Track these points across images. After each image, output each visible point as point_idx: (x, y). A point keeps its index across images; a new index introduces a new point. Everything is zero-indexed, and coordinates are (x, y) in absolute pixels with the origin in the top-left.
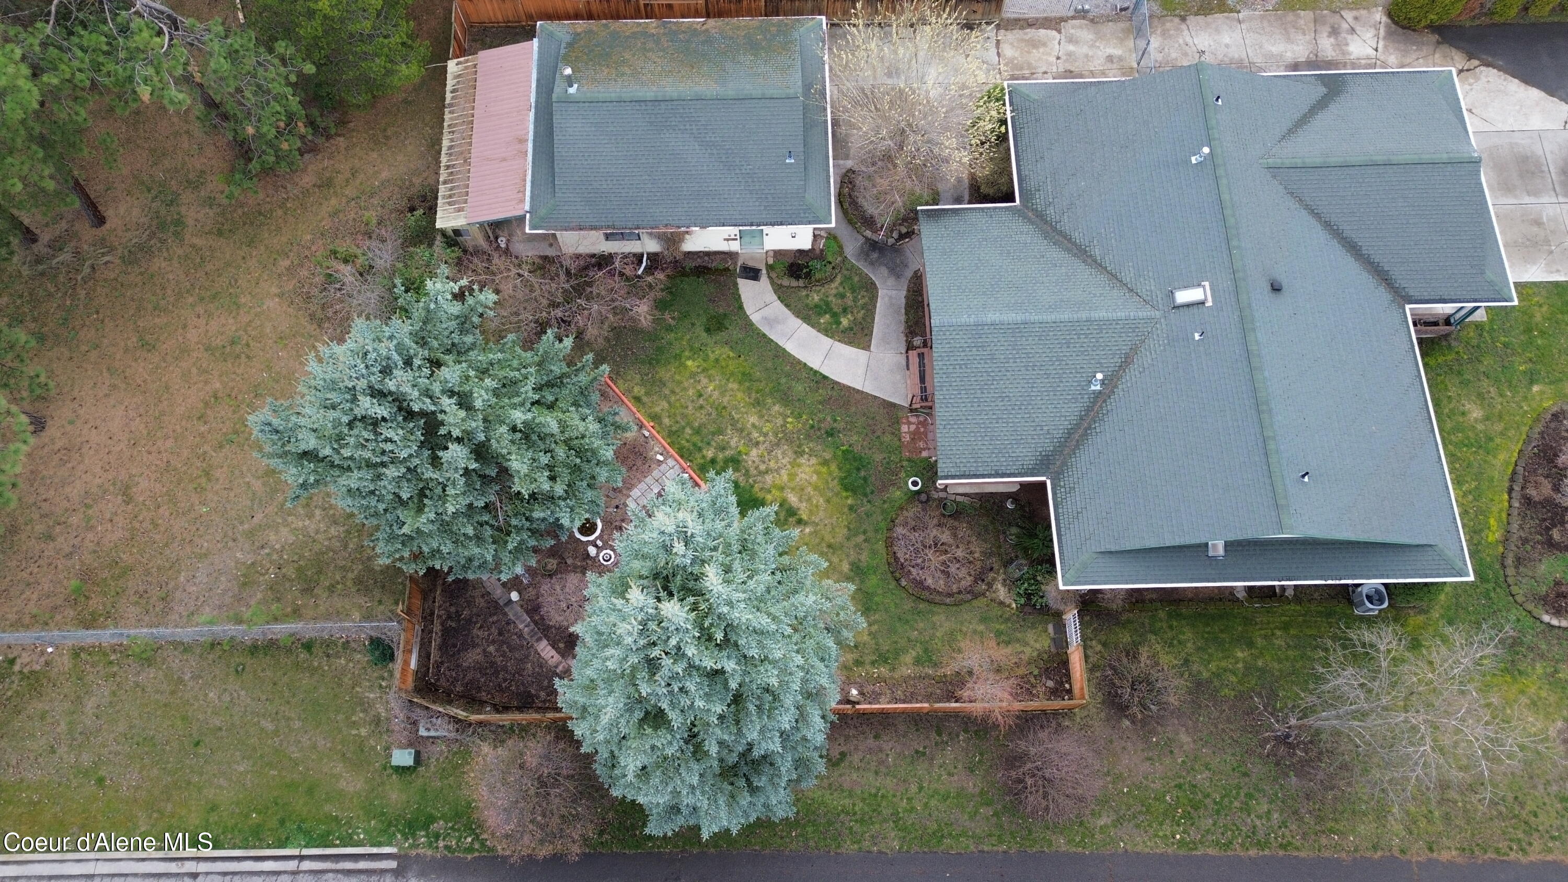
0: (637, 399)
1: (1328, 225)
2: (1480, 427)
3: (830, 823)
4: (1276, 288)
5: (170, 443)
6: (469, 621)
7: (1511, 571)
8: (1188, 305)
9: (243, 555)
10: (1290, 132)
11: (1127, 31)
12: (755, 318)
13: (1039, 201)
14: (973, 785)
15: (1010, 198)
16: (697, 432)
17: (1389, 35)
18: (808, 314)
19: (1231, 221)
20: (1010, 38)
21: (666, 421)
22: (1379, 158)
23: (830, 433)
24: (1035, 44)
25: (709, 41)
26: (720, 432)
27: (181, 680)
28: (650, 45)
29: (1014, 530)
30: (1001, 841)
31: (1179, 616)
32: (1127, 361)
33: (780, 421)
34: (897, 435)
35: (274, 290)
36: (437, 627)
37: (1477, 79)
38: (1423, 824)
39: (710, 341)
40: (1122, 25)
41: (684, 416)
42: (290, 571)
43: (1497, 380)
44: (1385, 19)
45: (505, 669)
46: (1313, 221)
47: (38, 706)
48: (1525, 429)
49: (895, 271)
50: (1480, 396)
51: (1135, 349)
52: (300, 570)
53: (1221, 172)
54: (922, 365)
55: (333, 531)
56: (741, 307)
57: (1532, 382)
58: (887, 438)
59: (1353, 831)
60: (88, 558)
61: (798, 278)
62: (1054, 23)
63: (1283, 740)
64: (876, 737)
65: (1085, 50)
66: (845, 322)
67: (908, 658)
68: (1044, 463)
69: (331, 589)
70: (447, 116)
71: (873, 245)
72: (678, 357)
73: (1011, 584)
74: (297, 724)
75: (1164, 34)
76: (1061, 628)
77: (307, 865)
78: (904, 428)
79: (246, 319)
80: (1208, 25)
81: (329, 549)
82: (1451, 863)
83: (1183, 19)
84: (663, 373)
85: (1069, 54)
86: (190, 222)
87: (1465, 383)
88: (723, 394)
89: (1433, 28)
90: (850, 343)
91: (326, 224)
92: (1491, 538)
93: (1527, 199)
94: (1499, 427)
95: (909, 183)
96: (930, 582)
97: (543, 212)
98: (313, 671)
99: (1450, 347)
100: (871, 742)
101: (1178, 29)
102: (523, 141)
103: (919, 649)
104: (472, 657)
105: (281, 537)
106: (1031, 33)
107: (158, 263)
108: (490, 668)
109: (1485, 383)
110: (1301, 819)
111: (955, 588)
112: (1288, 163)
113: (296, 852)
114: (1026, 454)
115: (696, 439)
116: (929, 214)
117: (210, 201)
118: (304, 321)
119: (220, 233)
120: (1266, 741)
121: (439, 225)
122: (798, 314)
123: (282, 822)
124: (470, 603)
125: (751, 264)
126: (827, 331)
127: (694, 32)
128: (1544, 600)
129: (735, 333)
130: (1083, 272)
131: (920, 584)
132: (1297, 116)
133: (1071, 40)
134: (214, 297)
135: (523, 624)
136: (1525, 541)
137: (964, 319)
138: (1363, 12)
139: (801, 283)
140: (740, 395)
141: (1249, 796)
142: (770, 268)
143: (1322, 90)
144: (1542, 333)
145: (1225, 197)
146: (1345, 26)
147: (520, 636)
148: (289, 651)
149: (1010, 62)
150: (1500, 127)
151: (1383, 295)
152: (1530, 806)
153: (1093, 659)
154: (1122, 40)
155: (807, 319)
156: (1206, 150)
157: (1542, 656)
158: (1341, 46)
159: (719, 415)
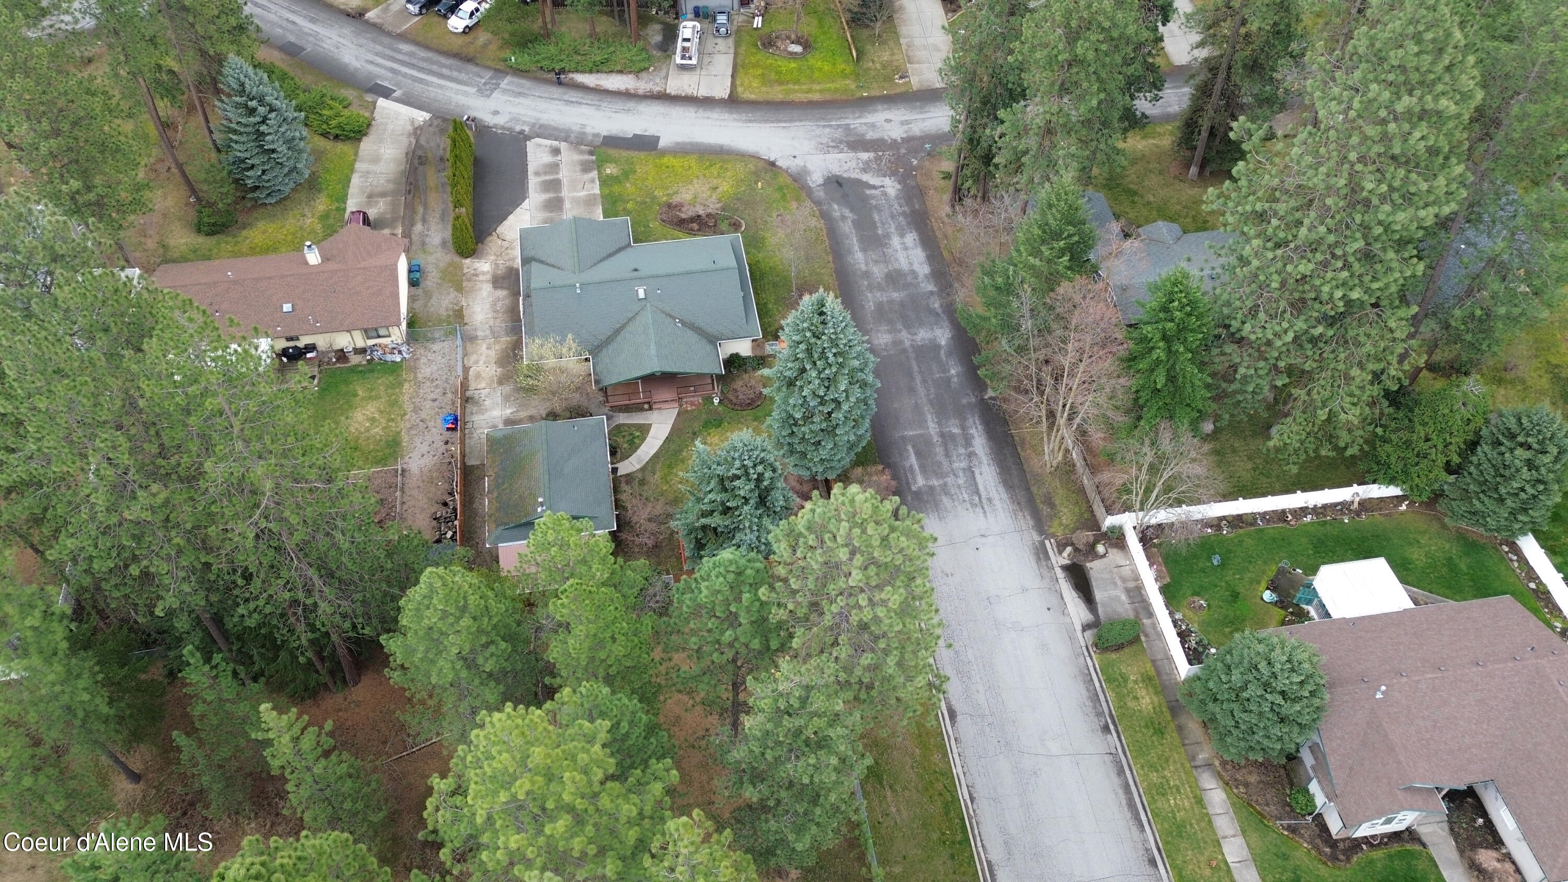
4: (636, 270)
8: (645, 294)
11: (472, 343)
12: (638, 467)
17: (479, 257)
18: (635, 447)
20: (474, 385)
23: (694, 434)
24: (477, 376)
34: (692, 410)
38: (821, 264)
40: (469, 344)
44: (471, 259)
51: (664, 312)
56: (634, 472)
58: (694, 415)
62: (466, 369)
66: (637, 434)
78: (690, 408)
82: (834, 258)
90: (648, 431)
106: (471, 378)
112: (577, 267)
129: (645, 474)
133: (476, 363)
138: (465, 266)
146: (473, 272)
154: (478, 345)
155: (637, 448)
158: (484, 274)
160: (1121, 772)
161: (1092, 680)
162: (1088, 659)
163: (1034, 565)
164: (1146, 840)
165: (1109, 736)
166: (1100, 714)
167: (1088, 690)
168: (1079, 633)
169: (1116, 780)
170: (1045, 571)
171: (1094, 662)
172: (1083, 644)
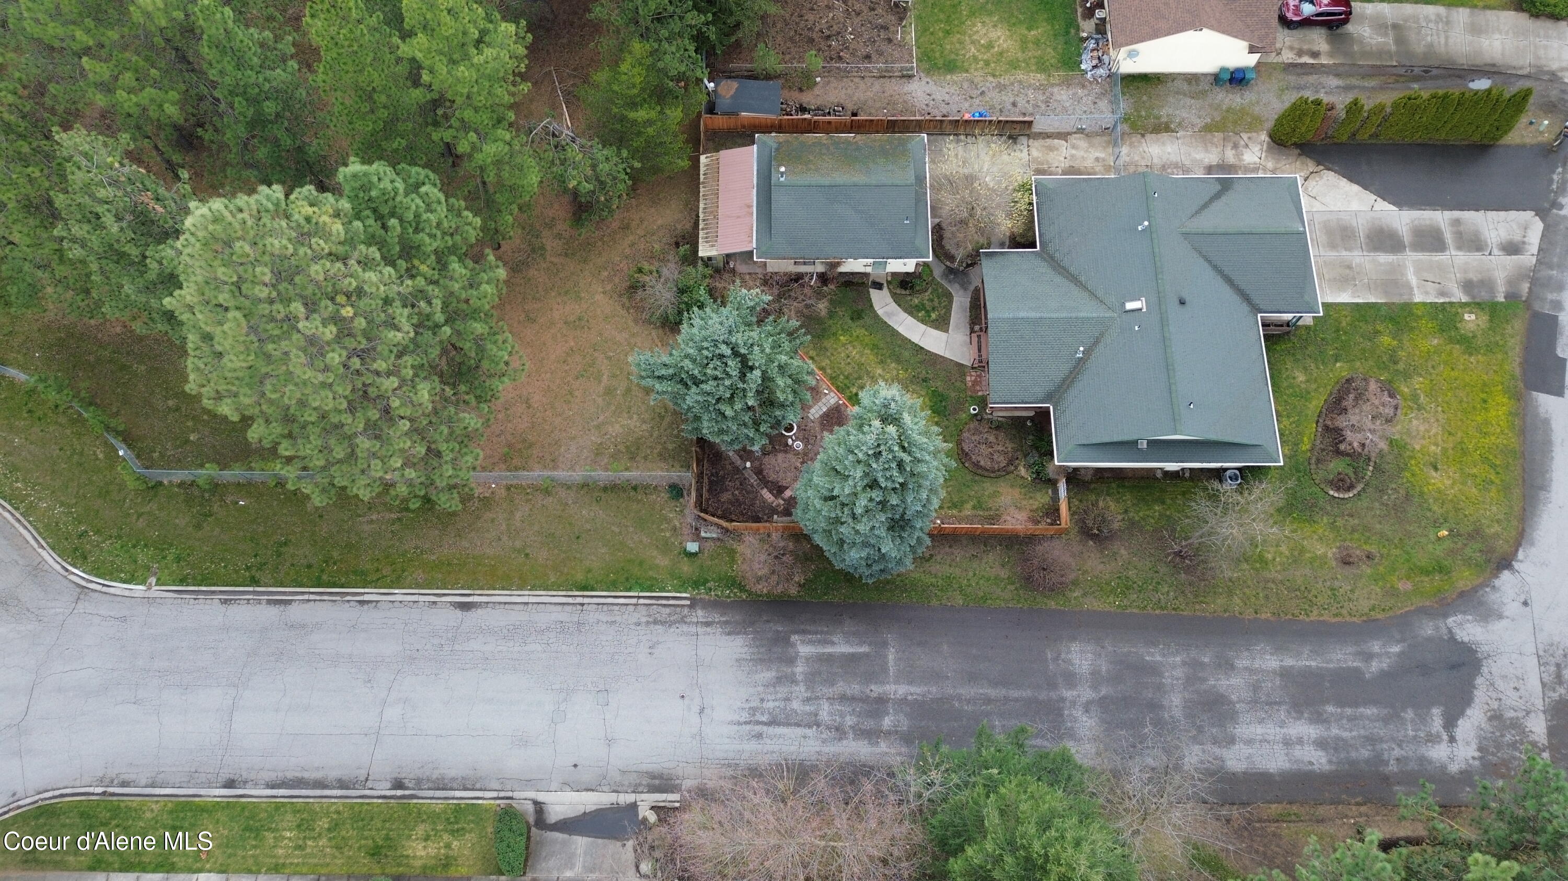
0: (812, 358)
1: (1215, 268)
2: (1303, 386)
3: (924, 591)
4: (1182, 303)
5: (548, 375)
6: (723, 477)
7: (1313, 467)
8: (1133, 311)
9: (595, 438)
10: (1197, 213)
11: (1109, 143)
12: (880, 312)
13: (1051, 248)
14: (1004, 573)
15: (1033, 245)
16: (847, 378)
17: (1269, 149)
18: (911, 311)
19: (1158, 264)
20: (1036, 144)
21: (829, 371)
22: (1246, 230)
23: (925, 380)
24: (1051, 149)
25: (858, 149)
26: (860, 378)
27: (567, 504)
28: (824, 151)
29: (1031, 437)
30: (1018, 602)
31: (1124, 486)
32: (1097, 342)
33: (895, 373)
34: (964, 382)
35: (600, 290)
36: (706, 480)
37: (1321, 178)
38: (1253, 600)
39: (853, 325)
40: (1105, 138)
41: (839, 368)
42: (621, 447)
43: (1316, 359)
44: (1267, 139)
45: (744, 503)
46: (1206, 265)
47: (489, 515)
48: (1329, 388)
49: (964, 286)
50: (1305, 369)
51: (1102, 335)
52: (627, 447)
53: (1154, 236)
54: (979, 342)
55: (644, 427)
56: (872, 306)
57: (1336, 361)
58: (958, 384)
59: (1214, 602)
60: (510, 438)
61: (906, 289)
62: (1063, 136)
63: (1178, 554)
64: (950, 547)
65: (1082, 153)
66: (933, 316)
67: (969, 506)
68: (1049, 397)
69: (645, 458)
70: (702, 190)
71: (950, 271)
72: (834, 334)
73: (1029, 467)
74: (631, 529)
75: (1131, 145)
76: (1056, 491)
77: (642, 601)
78: (968, 378)
79: (585, 306)
80: (1158, 140)
81: (642, 437)
82: (1267, 620)
83: (1143, 136)
84: (827, 343)
85: (1072, 156)
86: (548, 248)
87: (1297, 361)
88: (862, 356)
89: (1296, 145)
90: (936, 328)
91: (628, 251)
92: (1304, 448)
93: (1344, 253)
94: (1314, 386)
95: (976, 237)
96: (982, 463)
97: (764, 249)
98: (639, 501)
99: (1289, 340)
100: (947, 549)
101: (1139, 142)
102: (750, 206)
103: (975, 501)
104: (725, 497)
105: (615, 429)
106: (1049, 141)
107: (532, 272)
108: (736, 502)
109: (1308, 361)
110: (1186, 595)
111: (996, 467)
112: (1193, 231)
113: (636, 594)
114: (1040, 392)
115: (846, 381)
116: (986, 254)
117: (559, 236)
118: (619, 308)
119: (566, 255)
120: (1169, 554)
121: (701, 254)
122: (905, 310)
123: (627, 579)
124: (723, 468)
125: (878, 280)
126: (923, 321)
127: (847, 141)
128: (1331, 483)
129: (868, 320)
130: (1076, 292)
131: (977, 465)
132: (1202, 203)
133: (1074, 147)
134: (566, 293)
135: (753, 480)
136: (1323, 450)
137: (1006, 315)
138: (1254, 134)
139: (908, 292)
140: (871, 357)
141: (1158, 583)
142: (889, 283)
143: (1219, 187)
144: (1345, 333)
145: (1156, 250)
146: (1242, 143)
147: (752, 486)
148: (625, 491)
149: (1035, 160)
150: (1333, 208)
151: (1245, 308)
152: (1314, 592)
153: (1074, 509)
154: (1105, 148)
155: (910, 314)
156: (1146, 223)
157: (1327, 513)
158: (1238, 156)
159: (860, 368)
160: (342, 784)
161: (465, 789)
162: (495, 794)
163: (645, 767)
164: (256, 785)
165: (389, 785)
166: (419, 784)
167: (453, 779)
168: (532, 794)
169: (333, 774)
170: (633, 778)
171: (487, 798)
172: (516, 795)
